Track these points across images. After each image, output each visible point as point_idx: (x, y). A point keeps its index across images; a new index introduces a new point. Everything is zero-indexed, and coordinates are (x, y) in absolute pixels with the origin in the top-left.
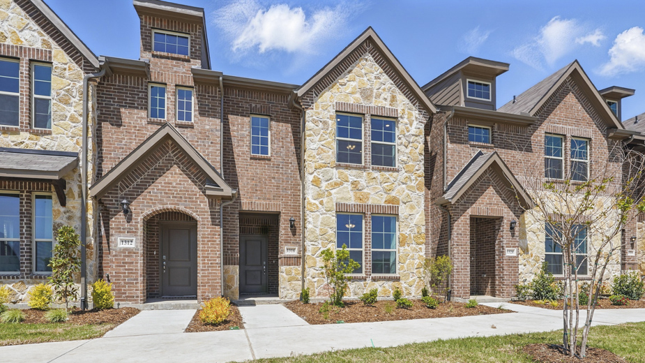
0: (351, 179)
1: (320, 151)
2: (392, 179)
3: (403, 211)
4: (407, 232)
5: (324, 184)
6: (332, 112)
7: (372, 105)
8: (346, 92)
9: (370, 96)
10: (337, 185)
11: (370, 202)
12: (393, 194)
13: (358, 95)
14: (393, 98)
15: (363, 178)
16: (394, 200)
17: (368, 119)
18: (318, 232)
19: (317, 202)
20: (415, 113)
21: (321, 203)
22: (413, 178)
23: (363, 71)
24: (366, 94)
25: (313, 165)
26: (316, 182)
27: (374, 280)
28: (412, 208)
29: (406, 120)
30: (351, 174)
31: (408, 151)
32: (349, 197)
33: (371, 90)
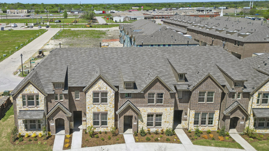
0: (96, 107)
1: (89, 101)
2: (106, 106)
3: (109, 113)
4: (110, 117)
5: (90, 108)
6: (92, 93)
7: (101, 90)
8: (95, 88)
9: (101, 88)
10: (93, 108)
11: (101, 111)
12: (106, 109)
13: (98, 89)
14: (107, 88)
15: (99, 106)
16: (107, 110)
17: (100, 93)
18: (89, 118)
19: (89, 112)
20: (112, 90)
21: (90, 112)
22: (111, 105)
23: (99, 83)
24: (100, 88)
25: (88, 104)
26: (89, 108)
27: (102, 127)
28: (111, 112)
29: (110, 93)
30: (96, 106)
31: (110, 99)
32: (96, 111)
33: (101, 87)
